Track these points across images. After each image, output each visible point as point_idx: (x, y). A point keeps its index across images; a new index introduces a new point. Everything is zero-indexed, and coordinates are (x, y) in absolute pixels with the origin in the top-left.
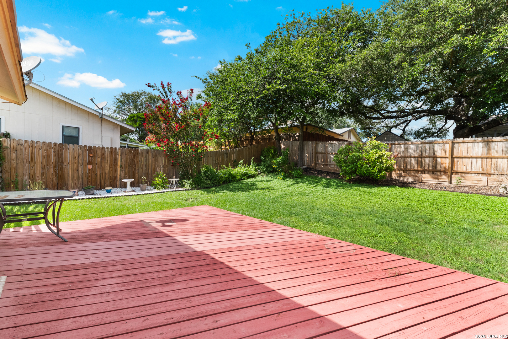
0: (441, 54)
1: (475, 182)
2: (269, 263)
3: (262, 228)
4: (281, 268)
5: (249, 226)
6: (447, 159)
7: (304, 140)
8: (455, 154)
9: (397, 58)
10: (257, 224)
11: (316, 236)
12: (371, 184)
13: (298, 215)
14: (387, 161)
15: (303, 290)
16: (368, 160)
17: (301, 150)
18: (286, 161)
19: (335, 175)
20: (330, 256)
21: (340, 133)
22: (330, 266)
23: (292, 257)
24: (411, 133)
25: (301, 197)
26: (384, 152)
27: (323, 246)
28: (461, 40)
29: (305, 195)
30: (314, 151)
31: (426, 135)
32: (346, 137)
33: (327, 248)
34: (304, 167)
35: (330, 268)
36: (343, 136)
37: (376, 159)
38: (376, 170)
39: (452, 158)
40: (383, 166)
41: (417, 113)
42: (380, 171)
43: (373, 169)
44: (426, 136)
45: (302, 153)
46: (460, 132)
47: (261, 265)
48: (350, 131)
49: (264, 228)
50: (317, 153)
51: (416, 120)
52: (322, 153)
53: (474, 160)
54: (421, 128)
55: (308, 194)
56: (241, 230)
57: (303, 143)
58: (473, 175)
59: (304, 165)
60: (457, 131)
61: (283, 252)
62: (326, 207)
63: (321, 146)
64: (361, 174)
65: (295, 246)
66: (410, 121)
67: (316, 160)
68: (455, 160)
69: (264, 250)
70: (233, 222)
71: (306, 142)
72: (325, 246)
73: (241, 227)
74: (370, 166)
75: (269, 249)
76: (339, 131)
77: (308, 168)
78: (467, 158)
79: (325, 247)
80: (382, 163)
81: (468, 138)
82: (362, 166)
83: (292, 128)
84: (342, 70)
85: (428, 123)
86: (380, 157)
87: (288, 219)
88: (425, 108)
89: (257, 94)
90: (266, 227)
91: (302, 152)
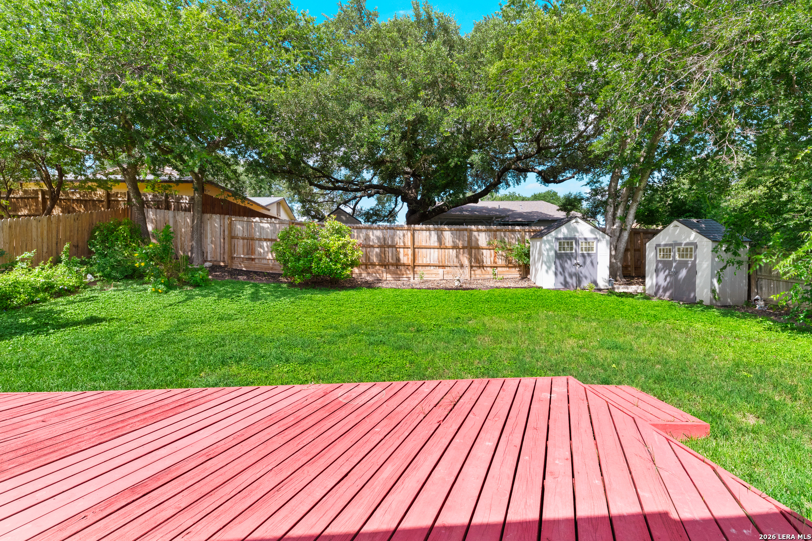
0: (402, 118)
1: (434, 276)
2: (271, 474)
3: (186, 407)
4: (306, 472)
5: (145, 413)
6: (410, 250)
7: (204, 212)
8: (416, 244)
9: (355, 107)
10: (166, 402)
11: (314, 389)
12: (331, 287)
13: (241, 359)
14: (353, 253)
15: (376, 490)
16: (329, 250)
17: (198, 232)
18: (166, 253)
19: (273, 277)
20: (361, 414)
21: (264, 204)
22: (376, 429)
23: (305, 442)
24: (361, 215)
25: (225, 324)
26: (347, 238)
27: (337, 401)
28: (422, 109)
29: (230, 318)
30: (226, 233)
31: (375, 218)
32: (273, 212)
33: (345, 401)
34: (208, 264)
35: (378, 432)
36: (269, 210)
37: (338, 249)
38: (339, 266)
39: (414, 248)
40: (347, 260)
41: (367, 189)
42: (345, 266)
43: (335, 265)
44: (377, 220)
45: (201, 237)
46: (413, 218)
47: (257, 487)
48: (279, 203)
49: (191, 405)
50: (233, 237)
51: (368, 197)
52: (243, 239)
53: (432, 250)
54: (371, 209)
55: (234, 317)
56: (128, 429)
57: (202, 216)
58: (432, 268)
59: (206, 261)
60: (410, 216)
61: (280, 440)
62: (283, 336)
63: (240, 226)
64: (319, 273)
65: (291, 418)
66: (361, 197)
67: (232, 250)
68: (416, 250)
69: (237, 451)
70: (85, 417)
71: (208, 216)
72: (340, 399)
73: (122, 421)
74: (331, 260)
75: (245, 447)
76: (263, 201)
77: (216, 266)
78: (426, 248)
79: (341, 402)
80: (346, 255)
81: (419, 224)
82: (321, 260)
83: (171, 184)
84: (282, 98)
85: (376, 202)
86: (344, 246)
87: (224, 370)
88: (375, 181)
89: (89, 91)
90: (197, 402)
91: (201, 235)
